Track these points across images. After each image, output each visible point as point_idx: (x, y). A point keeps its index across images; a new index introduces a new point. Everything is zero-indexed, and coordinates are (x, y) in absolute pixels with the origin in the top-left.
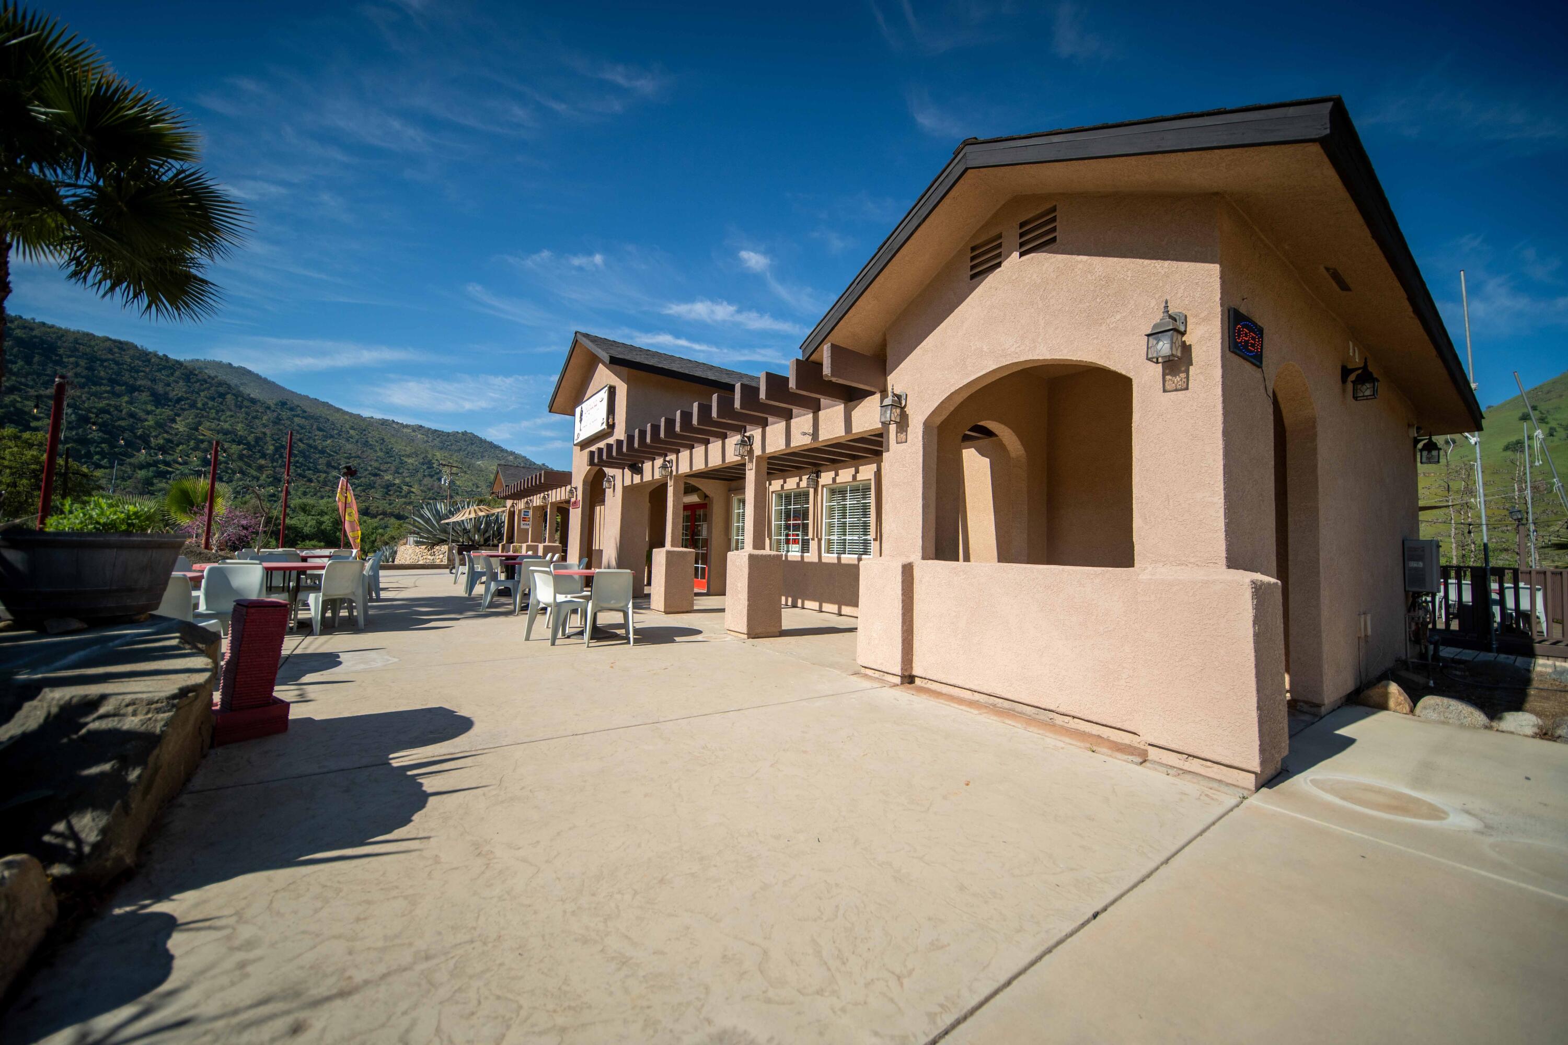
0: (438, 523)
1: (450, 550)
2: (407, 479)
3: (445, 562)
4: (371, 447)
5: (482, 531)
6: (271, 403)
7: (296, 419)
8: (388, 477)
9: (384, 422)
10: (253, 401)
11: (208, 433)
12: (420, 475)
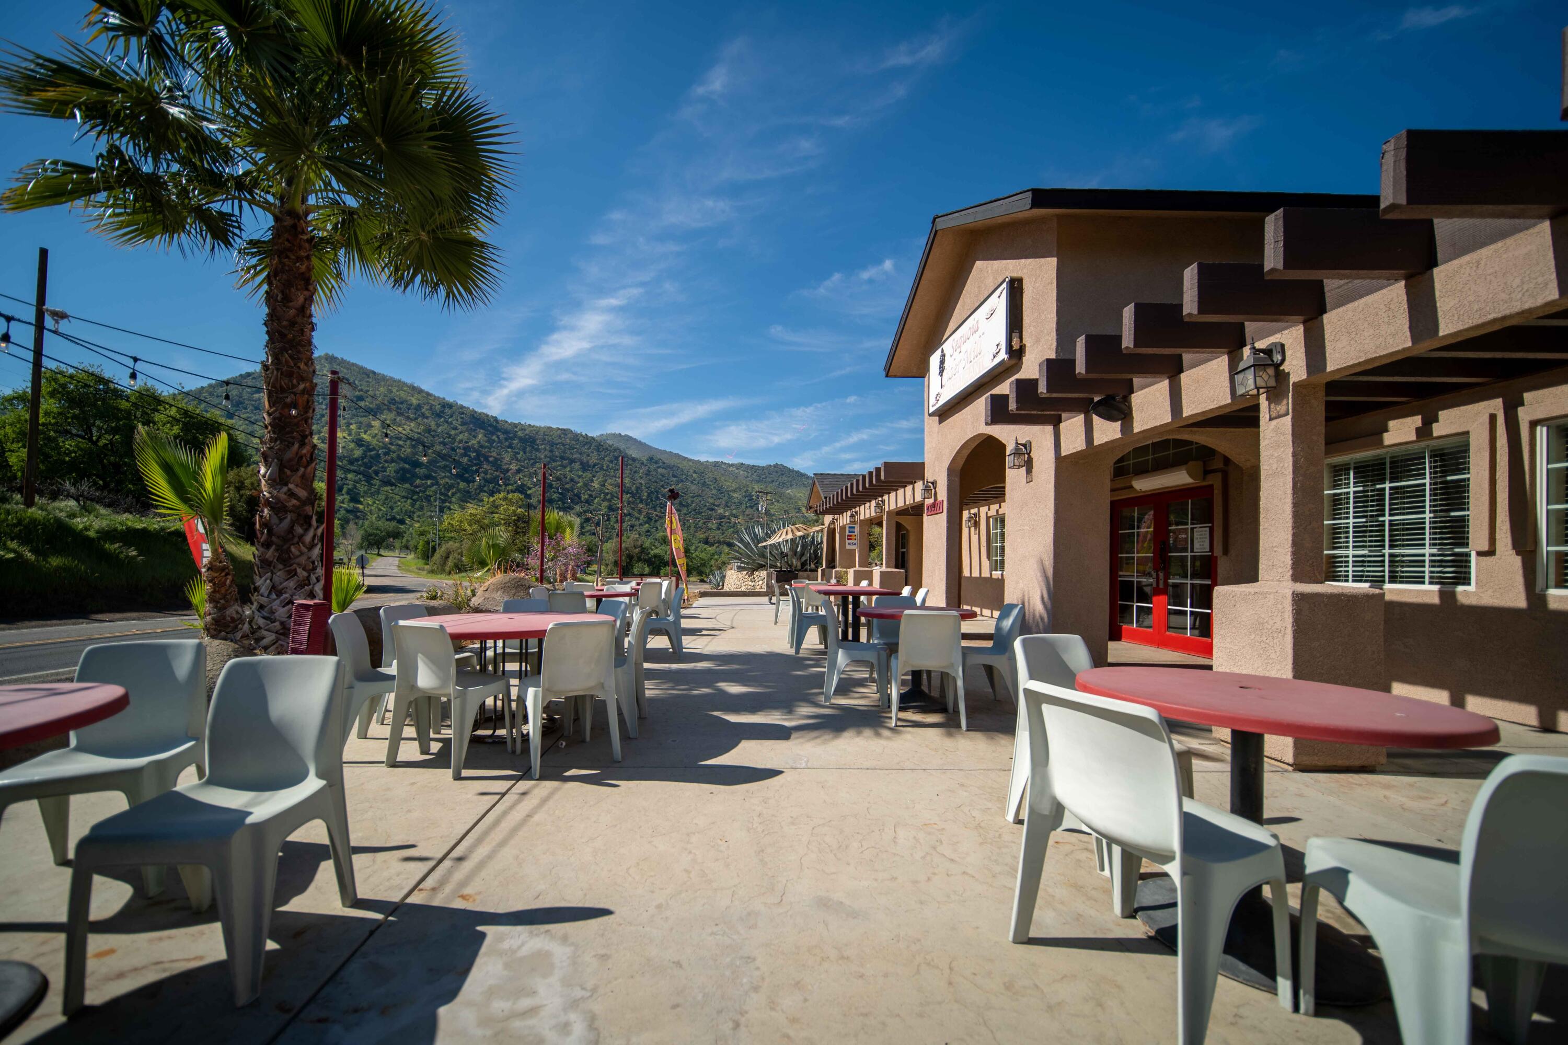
0: (756, 547)
1: (769, 576)
2: (734, 512)
3: (765, 589)
4: (708, 486)
5: (798, 554)
6: (644, 459)
7: (659, 470)
8: (720, 511)
9: (716, 464)
10: (634, 460)
11: (610, 487)
12: (743, 507)
